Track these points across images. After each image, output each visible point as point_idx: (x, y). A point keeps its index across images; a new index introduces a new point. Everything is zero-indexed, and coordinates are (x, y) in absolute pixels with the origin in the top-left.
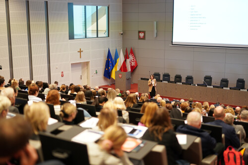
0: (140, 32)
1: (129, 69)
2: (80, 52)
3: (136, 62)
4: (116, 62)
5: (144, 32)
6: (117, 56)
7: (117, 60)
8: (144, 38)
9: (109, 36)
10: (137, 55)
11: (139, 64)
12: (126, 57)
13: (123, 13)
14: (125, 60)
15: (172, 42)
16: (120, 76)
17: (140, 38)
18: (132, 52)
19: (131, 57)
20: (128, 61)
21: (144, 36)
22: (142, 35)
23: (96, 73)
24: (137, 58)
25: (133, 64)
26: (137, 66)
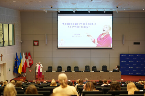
0: (34, 41)
2: (2, 56)
3: (32, 60)
4: (21, 62)
5: (38, 41)
6: (21, 58)
8: (38, 45)
9: (14, 45)
10: (32, 56)
12: (26, 58)
13: (21, 29)
14: (26, 60)
15: (58, 47)
16: (30, 71)
17: (34, 45)
18: (29, 55)
19: (29, 58)
22: (36, 43)
23: (10, 70)
24: (33, 58)
25: (31, 62)
26: (33, 63)
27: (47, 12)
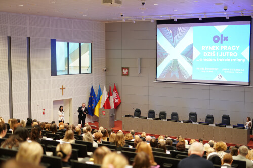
0: (123, 69)
1: (113, 106)
2: (63, 88)
3: (120, 98)
4: (99, 99)
5: (128, 69)
6: (100, 93)
7: (101, 97)
8: (128, 74)
9: (92, 73)
10: (120, 92)
11: (122, 101)
12: (110, 94)
14: (109, 97)
15: (156, 78)
16: (104, 113)
17: (123, 75)
18: (116, 89)
19: (115, 94)
20: (111, 97)
21: (128, 73)
22: (125, 71)
24: (121, 95)
25: (117, 101)
26: (121, 103)
27: (134, 22)
